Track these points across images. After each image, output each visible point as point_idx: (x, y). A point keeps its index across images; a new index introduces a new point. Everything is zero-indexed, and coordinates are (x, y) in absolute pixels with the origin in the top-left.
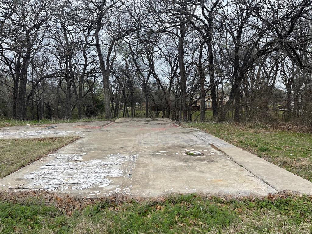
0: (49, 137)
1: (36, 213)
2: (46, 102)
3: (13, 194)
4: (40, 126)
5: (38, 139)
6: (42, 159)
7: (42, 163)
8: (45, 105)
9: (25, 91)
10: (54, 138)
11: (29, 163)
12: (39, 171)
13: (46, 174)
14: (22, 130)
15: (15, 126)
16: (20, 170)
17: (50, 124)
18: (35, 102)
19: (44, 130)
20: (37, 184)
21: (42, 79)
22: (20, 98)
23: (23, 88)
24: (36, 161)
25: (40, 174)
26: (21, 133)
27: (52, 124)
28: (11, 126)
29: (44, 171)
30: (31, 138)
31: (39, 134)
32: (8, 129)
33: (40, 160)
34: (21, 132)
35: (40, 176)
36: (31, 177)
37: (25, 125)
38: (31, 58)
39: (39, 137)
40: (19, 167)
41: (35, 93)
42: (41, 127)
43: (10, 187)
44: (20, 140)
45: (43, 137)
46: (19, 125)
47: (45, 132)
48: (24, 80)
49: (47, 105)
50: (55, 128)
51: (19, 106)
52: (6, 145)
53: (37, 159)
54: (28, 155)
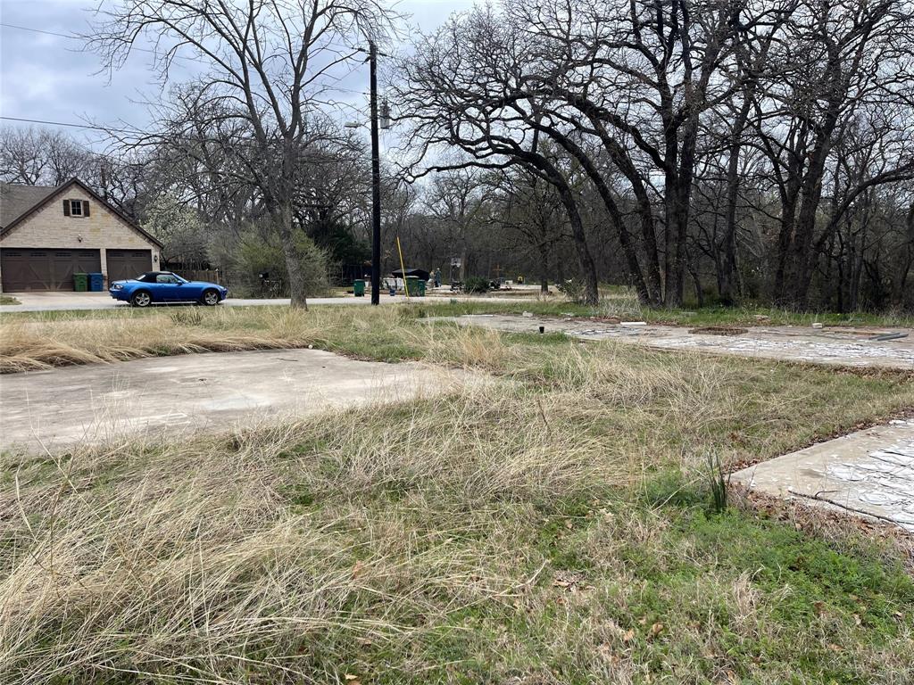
0: (887, 365)
1: (875, 585)
2: (869, 257)
3: (803, 511)
4: (853, 330)
5: (853, 368)
6: (874, 429)
7: (875, 443)
8: (863, 268)
9: (813, 227)
10: (902, 371)
11: (834, 435)
12: (871, 463)
13: (893, 477)
14: (803, 338)
15: (781, 325)
16: (812, 447)
17: (883, 326)
18: (835, 258)
19: (868, 345)
20: (868, 500)
21: (862, 188)
22: (798, 248)
23: (809, 220)
24: (854, 431)
25: (875, 475)
26: (801, 345)
27: (888, 326)
28: (772, 324)
29: (885, 467)
30: (832, 363)
31: (853, 354)
32: (765, 333)
33: (868, 431)
34: (799, 342)
35: (875, 480)
36: (843, 473)
37: (809, 325)
38: (839, 129)
39: (853, 364)
40: (807, 439)
41: (839, 231)
42: (855, 333)
43: (791, 488)
44: (799, 365)
45: (866, 363)
46: (791, 324)
47: (872, 350)
48: (813, 196)
49: (869, 268)
50: (901, 339)
51: (793, 271)
52: (765, 375)
53: (859, 426)
54: (829, 410)
